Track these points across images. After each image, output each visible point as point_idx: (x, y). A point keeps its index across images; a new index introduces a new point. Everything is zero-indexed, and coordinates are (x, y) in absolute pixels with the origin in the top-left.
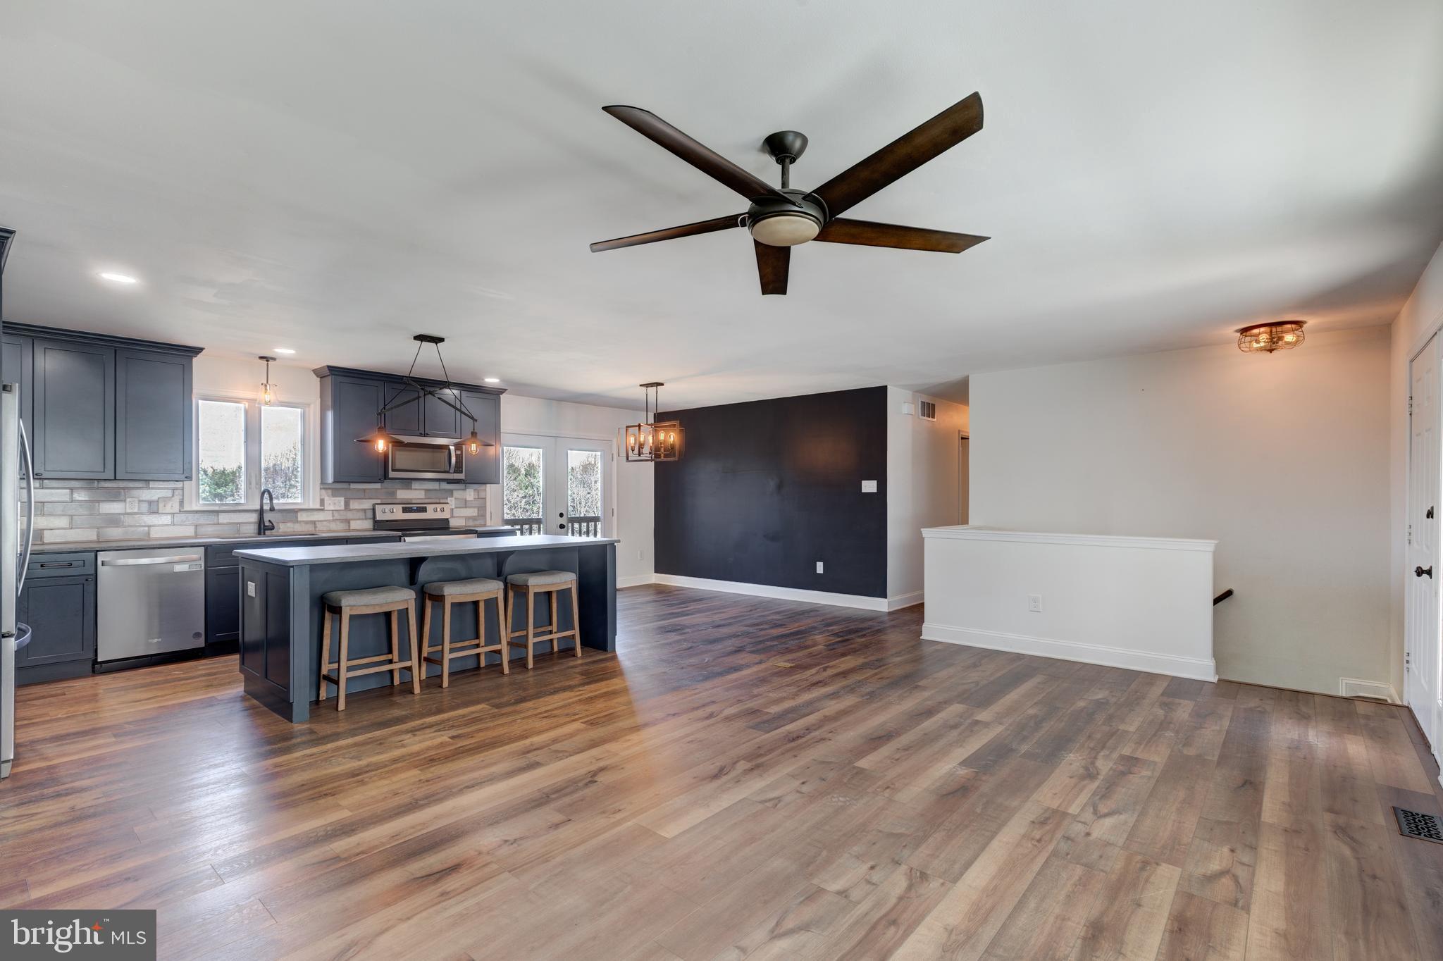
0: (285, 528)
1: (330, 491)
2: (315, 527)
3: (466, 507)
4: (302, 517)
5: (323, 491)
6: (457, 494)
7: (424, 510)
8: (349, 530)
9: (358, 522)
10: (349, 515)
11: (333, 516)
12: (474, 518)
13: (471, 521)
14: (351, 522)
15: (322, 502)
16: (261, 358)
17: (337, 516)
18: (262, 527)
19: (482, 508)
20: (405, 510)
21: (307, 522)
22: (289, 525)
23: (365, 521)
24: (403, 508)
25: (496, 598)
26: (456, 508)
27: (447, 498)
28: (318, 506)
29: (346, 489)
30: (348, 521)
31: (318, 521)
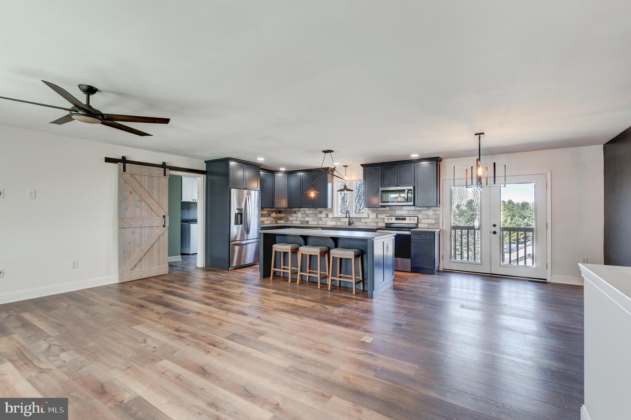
0: (358, 225)
1: (371, 211)
2: (366, 224)
3: (428, 219)
4: (363, 220)
5: (369, 211)
6: (423, 212)
7: (405, 219)
8: (366, 226)
9: (381, 223)
10: (378, 220)
11: (372, 220)
12: (433, 224)
13: (431, 225)
14: (378, 223)
15: (369, 215)
16: (344, 166)
17: (373, 221)
18: (350, 224)
19: (437, 220)
20: (396, 219)
21: (364, 222)
22: (359, 223)
23: (383, 223)
24: (396, 218)
25: (317, 256)
26: (423, 219)
27: (418, 214)
28: (367, 217)
29: (377, 210)
30: (377, 223)
31: (368, 222)
